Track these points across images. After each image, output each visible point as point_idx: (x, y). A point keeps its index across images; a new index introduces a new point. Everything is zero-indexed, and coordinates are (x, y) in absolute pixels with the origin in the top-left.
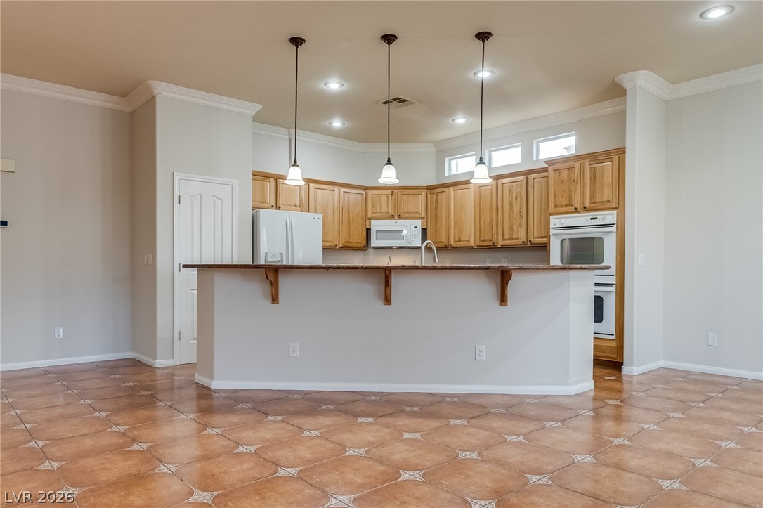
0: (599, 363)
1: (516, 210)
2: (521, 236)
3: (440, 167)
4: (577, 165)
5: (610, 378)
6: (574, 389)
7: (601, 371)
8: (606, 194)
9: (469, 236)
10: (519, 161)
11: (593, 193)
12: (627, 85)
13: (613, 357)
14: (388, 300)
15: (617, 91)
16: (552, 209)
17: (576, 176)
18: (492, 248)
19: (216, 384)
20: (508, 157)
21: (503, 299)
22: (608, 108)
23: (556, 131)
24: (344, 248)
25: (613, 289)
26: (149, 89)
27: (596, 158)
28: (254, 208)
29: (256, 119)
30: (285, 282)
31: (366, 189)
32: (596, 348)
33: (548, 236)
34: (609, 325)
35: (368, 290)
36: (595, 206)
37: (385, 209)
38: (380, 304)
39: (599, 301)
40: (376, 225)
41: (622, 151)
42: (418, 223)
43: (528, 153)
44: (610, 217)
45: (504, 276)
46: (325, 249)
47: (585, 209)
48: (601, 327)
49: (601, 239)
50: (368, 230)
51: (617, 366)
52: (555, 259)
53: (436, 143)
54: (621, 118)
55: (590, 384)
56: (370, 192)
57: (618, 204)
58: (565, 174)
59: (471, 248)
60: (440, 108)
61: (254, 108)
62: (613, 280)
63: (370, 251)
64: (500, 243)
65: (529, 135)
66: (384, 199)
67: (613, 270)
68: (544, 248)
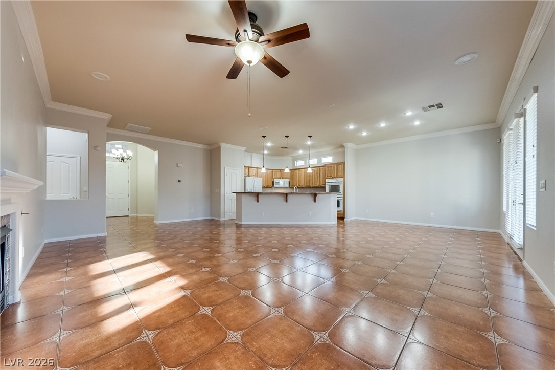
0: (338, 218)
1: (316, 177)
2: (318, 184)
3: (294, 163)
4: (333, 166)
5: (341, 221)
6: (333, 223)
7: (339, 220)
8: (340, 174)
9: (303, 184)
10: (317, 163)
11: (337, 173)
12: (345, 146)
13: (342, 216)
14: (287, 201)
15: (343, 147)
16: (326, 177)
17: (332, 168)
18: (310, 187)
19: (242, 223)
20: (314, 162)
21: (315, 201)
22: (341, 150)
23: (327, 155)
24: (266, 187)
25: (342, 198)
26: (219, 145)
27: (338, 164)
28: (245, 176)
29: (245, 151)
30: (260, 197)
31: (272, 170)
32: (338, 214)
33: (325, 184)
34: (341, 208)
35: (282, 199)
36: (337, 177)
37: (278, 176)
38: (285, 203)
39: (338, 202)
40: (275, 181)
41: (344, 162)
42: (288, 180)
43: (319, 161)
44: (341, 180)
45: (315, 195)
46: (263, 187)
47: (335, 178)
48: (339, 209)
49: (339, 186)
50: (273, 182)
51: (343, 219)
52: (327, 190)
53: (293, 157)
54: (344, 153)
55: (336, 222)
56: (274, 171)
57: (343, 177)
58: (330, 168)
59: (303, 187)
60: (296, 149)
61: (244, 149)
62: (342, 196)
63: (273, 188)
64: (312, 186)
65: (319, 156)
66: (278, 173)
67: (342, 193)
68: (324, 188)
